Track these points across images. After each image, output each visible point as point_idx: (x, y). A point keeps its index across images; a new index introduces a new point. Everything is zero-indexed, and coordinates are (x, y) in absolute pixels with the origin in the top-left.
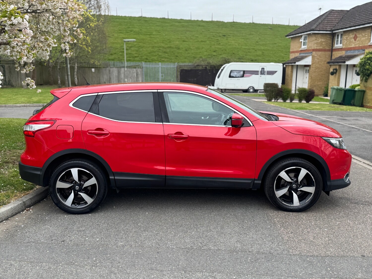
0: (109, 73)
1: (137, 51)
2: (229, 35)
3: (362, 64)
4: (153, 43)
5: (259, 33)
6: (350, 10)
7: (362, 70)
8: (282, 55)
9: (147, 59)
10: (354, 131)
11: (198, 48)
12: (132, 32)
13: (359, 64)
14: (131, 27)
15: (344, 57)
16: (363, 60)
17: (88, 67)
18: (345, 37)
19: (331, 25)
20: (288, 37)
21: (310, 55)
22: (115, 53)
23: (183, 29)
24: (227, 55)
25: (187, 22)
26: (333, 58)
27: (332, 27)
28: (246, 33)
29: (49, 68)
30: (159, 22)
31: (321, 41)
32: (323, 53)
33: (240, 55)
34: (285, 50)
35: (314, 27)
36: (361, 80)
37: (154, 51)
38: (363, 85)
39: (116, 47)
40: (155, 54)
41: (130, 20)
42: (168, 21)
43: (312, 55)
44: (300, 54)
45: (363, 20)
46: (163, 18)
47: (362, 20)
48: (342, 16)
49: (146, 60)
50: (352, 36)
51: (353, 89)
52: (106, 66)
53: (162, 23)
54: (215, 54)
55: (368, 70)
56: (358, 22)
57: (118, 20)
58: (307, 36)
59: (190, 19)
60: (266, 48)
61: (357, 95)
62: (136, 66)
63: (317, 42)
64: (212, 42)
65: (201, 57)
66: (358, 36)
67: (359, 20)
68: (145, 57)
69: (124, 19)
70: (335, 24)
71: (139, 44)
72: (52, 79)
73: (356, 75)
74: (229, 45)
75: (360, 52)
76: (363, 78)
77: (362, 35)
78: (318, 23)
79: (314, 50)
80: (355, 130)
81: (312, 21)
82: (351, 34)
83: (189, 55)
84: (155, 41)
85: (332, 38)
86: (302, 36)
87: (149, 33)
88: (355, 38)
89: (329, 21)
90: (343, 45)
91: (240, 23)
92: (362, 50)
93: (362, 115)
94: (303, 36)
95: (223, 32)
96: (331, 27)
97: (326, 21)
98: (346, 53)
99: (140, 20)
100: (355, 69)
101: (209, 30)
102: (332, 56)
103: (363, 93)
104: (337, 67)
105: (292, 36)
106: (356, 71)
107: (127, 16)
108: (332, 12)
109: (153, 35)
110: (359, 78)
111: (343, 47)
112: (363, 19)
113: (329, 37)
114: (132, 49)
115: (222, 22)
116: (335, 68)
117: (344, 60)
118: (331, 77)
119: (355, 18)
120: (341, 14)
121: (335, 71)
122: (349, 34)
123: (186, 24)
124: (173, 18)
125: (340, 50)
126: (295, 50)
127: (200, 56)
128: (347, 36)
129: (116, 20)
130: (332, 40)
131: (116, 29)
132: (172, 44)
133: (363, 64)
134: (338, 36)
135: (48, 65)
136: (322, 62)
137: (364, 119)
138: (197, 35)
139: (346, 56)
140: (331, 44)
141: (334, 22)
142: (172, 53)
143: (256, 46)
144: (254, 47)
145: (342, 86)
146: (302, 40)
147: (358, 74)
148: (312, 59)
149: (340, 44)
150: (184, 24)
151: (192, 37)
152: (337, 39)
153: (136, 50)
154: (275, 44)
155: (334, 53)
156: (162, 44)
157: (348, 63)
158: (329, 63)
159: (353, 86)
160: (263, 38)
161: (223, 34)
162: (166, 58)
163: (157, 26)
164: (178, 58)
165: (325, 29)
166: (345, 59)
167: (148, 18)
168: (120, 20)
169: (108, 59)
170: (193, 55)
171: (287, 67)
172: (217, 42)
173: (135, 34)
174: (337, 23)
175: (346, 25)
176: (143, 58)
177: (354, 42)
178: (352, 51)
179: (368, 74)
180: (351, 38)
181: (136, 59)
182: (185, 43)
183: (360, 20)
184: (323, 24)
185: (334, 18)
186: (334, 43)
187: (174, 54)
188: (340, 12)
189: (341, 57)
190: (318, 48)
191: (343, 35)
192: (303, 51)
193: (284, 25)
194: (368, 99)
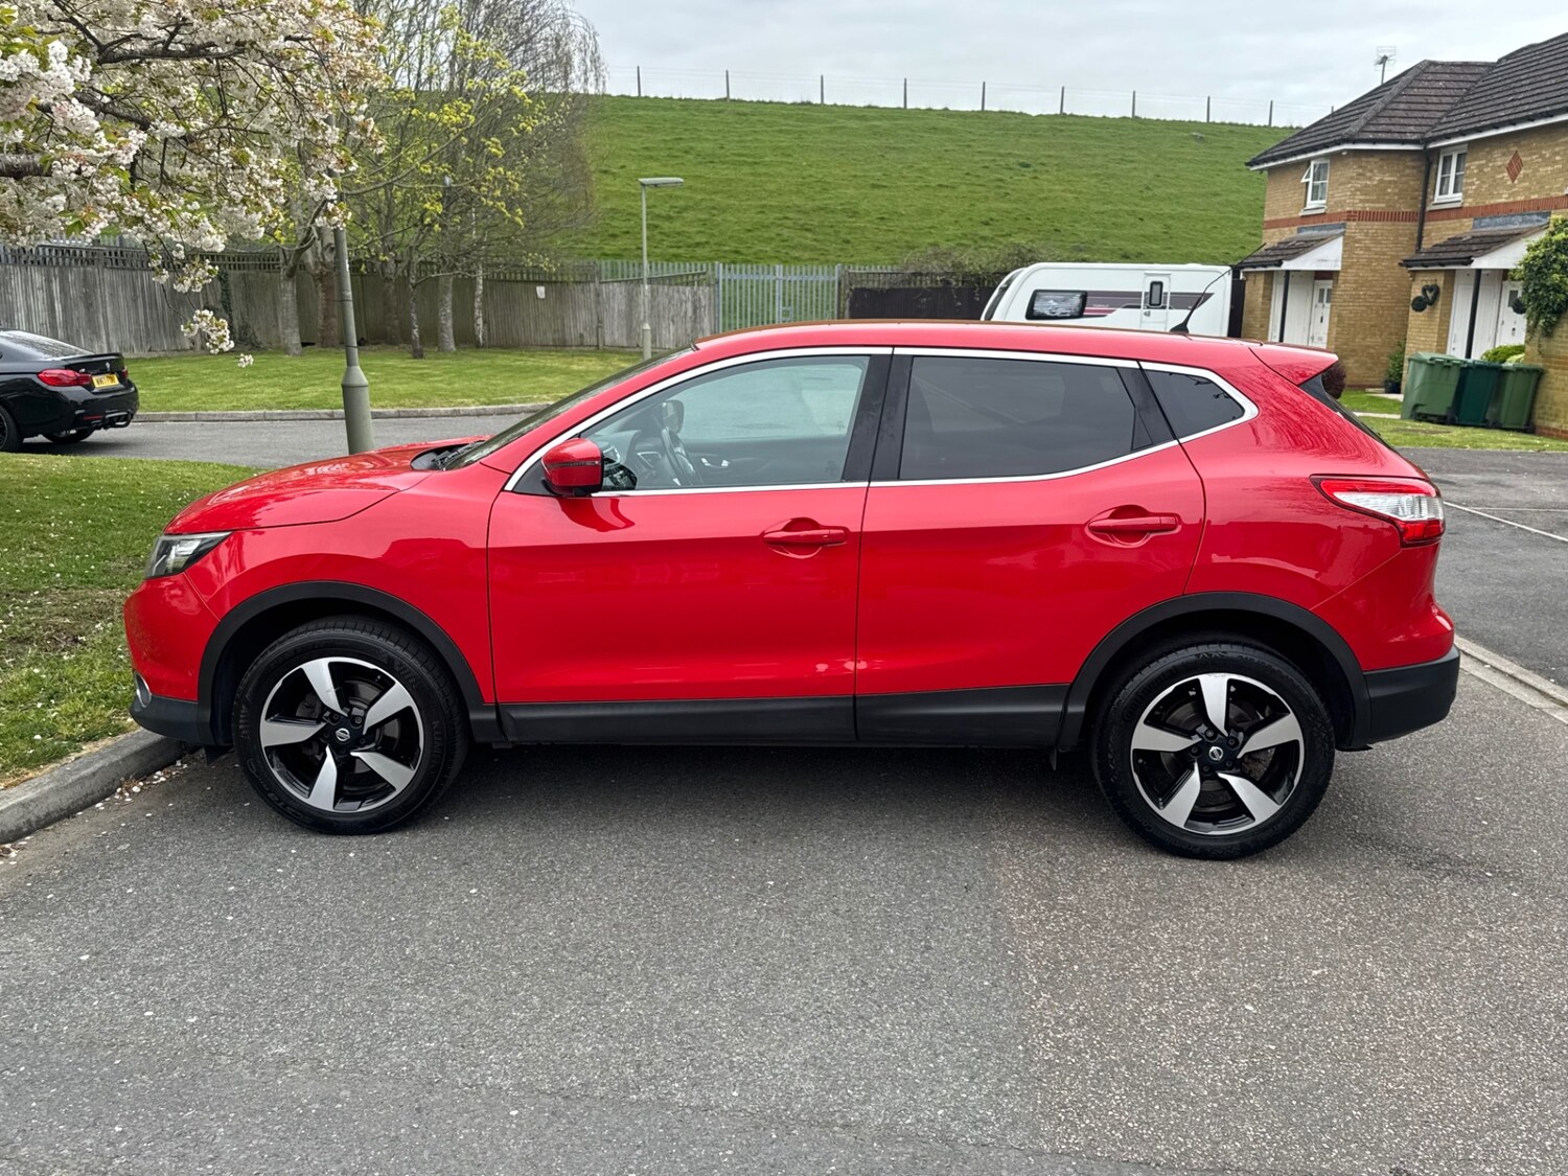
0: (598, 303)
1: (704, 223)
2: (1043, 164)
3: (1535, 269)
4: (764, 194)
5: (1154, 155)
6: (1500, 60)
7: (1534, 291)
8: (1241, 235)
9: (737, 252)
10: (1476, 529)
11: (926, 212)
12: (690, 157)
13: (1522, 267)
14: (686, 136)
15: (1465, 243)
16: (1539, 253)
17: (522, 281)
18: (1472, 166)
19: (1423, 122)
20: (1256, 168)
21: (1337, 236)
22: (628, 232)
23: (874, 142)
24: (1031, 237)
25: (893, 118)
26: (1426, 245)
27: (1425, 129)
28: (1105, 156)
29: (387, 285)
30: (785, 117)
31: (1381, 181)
32: (1388, 226)
33: (1082, 235)
34: (1252, 218)
35: (1353, 128)
36: (1530, 331)
37: (766, 223)
38: (1536, 349)
39: (630, 210)
40: (766, 235)
41: (685, 113)
42: (822, 115)
43: (1343, 234)
44: (1299, 231)
45: (1547, 99)
46: (803, 104)
47: (1543, 97)
48: (1469, 85)
49: (733, 256)
50: (1501, 159)
51: (1497, 363)
52: (587, 277)
53: (798, 120)
54: (986, 231)
55: (1557, 289)
56: (1527, 107)
57: (641, 113)
58: (1328, 161)
59: (902, 106)
60: (1181, 209)
61: (1512, 389)
62: (693, 275)
63: (1367, 186)
64: (979, 189)
65: (935, 245)
66: (1523, 159)
67: (1530, 100)
68: (733, 245)
69: (665, 109)
70: (1439, 114)
71: (713, 197)
72: (396, 322)
73: (1511, 309)
74: (1041, 199)
75: (1531, 221)
76: (1538, 319)
77: (1542, 156)
78: (1370, 113)
79: (1352, 216)
80: (1481, 525)
81: (1351, 105)
82: (1496, 154)
83: (891, 236)
84: (772, 187)
85: (1424, 168)
86: (1307, 162)
87: (751, 160)
88: (1514, 169)
89: (1413, 106)
90: (1466, 196)
91: (1086, 117)
92: (1538, 214)
93: (1520, 465)
94: (1313, 163)
95: (1023, 153)
96: (1419, 129)
97: (1402, 106)
98: (1474, 226)
99: (720, 112)
100: (1509, 286)
101: (969, 146)
102: (1420, 238)
103: (1534, 377)
104: (1440, 281)
105: (1271, 164)
106: (1513, 294)
107: (676, 97)
108: (1427, 71)
109: (766, 165)
110: (1521, 322)
111: (1466, 205)
112: (1548, 95)
113: (1414, 168)
114: (689, 215)
115: (1021, 114)
116: (1430, 284)
117: (1467, 255)
118: (1415, 318)
119: (1517, 90)
120: (1462, 77)
121: (1430, 295)
122: (1489, 152)
123: (885, 124)
124: (839, 104)
125: (1453, 214)
126: (1282, 216)
127: (931, 241)
128: (1483, 162)
129: (633, 114)
130: (1422, 177)
131: (633, 146)
132: (830, 198)
133: (1540, 268)
134: (1448, 160)
135: (383, 273)
136: (1383, 260)
137: (1523, 481)
138: (925, 165)
139: (1473, 237)
140: (1419, 194)
141: (1433, 107)
142: (830, 231)
143: (1143, 203)
144: (1136, 205)
145: (1456, 351)
146: (1308, 177)
147: (1518, 308)
148: (1344, 251)
149: (1455, 191)
150: (877, 123)
151: (905, 173)
152: (1443, 173)
153: (700, 220)
154: (1216, 194)
155: (1428, 226)
156: (794, 197)
157: (1480, 263)
158: (1407, 263)
159: (1496, 354)
160: (1172, 175)
161: (1021, 161)
162: (805, 248)
163: (780, 131)
164: (849, 246)
165: (1396, 136)
166: (1470, 251)
167: (751, 102)
168: (651, 113)
169: (599, 252)
170: (907, 238)
171: (1251, 278)
172: (1000, 187)
173: (700, 163)
174: (1447, 113)
175: (1481, 118)
176: (726, 248)
177: (1509, 182)
178: (1498, 220)
179: (1555, 306)
180: (1497, 169)
181: (699, 251)
182: (877, 192)
183: (1536, 98)
184: (1390, 117)
185: (1433, 92)
186: (1429, 190)
187: (837, 233)
188: (1458, 70)
189: (1454, 242)
190: (1368, 207)
191: (1468, 158)
192: (1311, 220)
193: (1251, 126)
194: (1554, 404)
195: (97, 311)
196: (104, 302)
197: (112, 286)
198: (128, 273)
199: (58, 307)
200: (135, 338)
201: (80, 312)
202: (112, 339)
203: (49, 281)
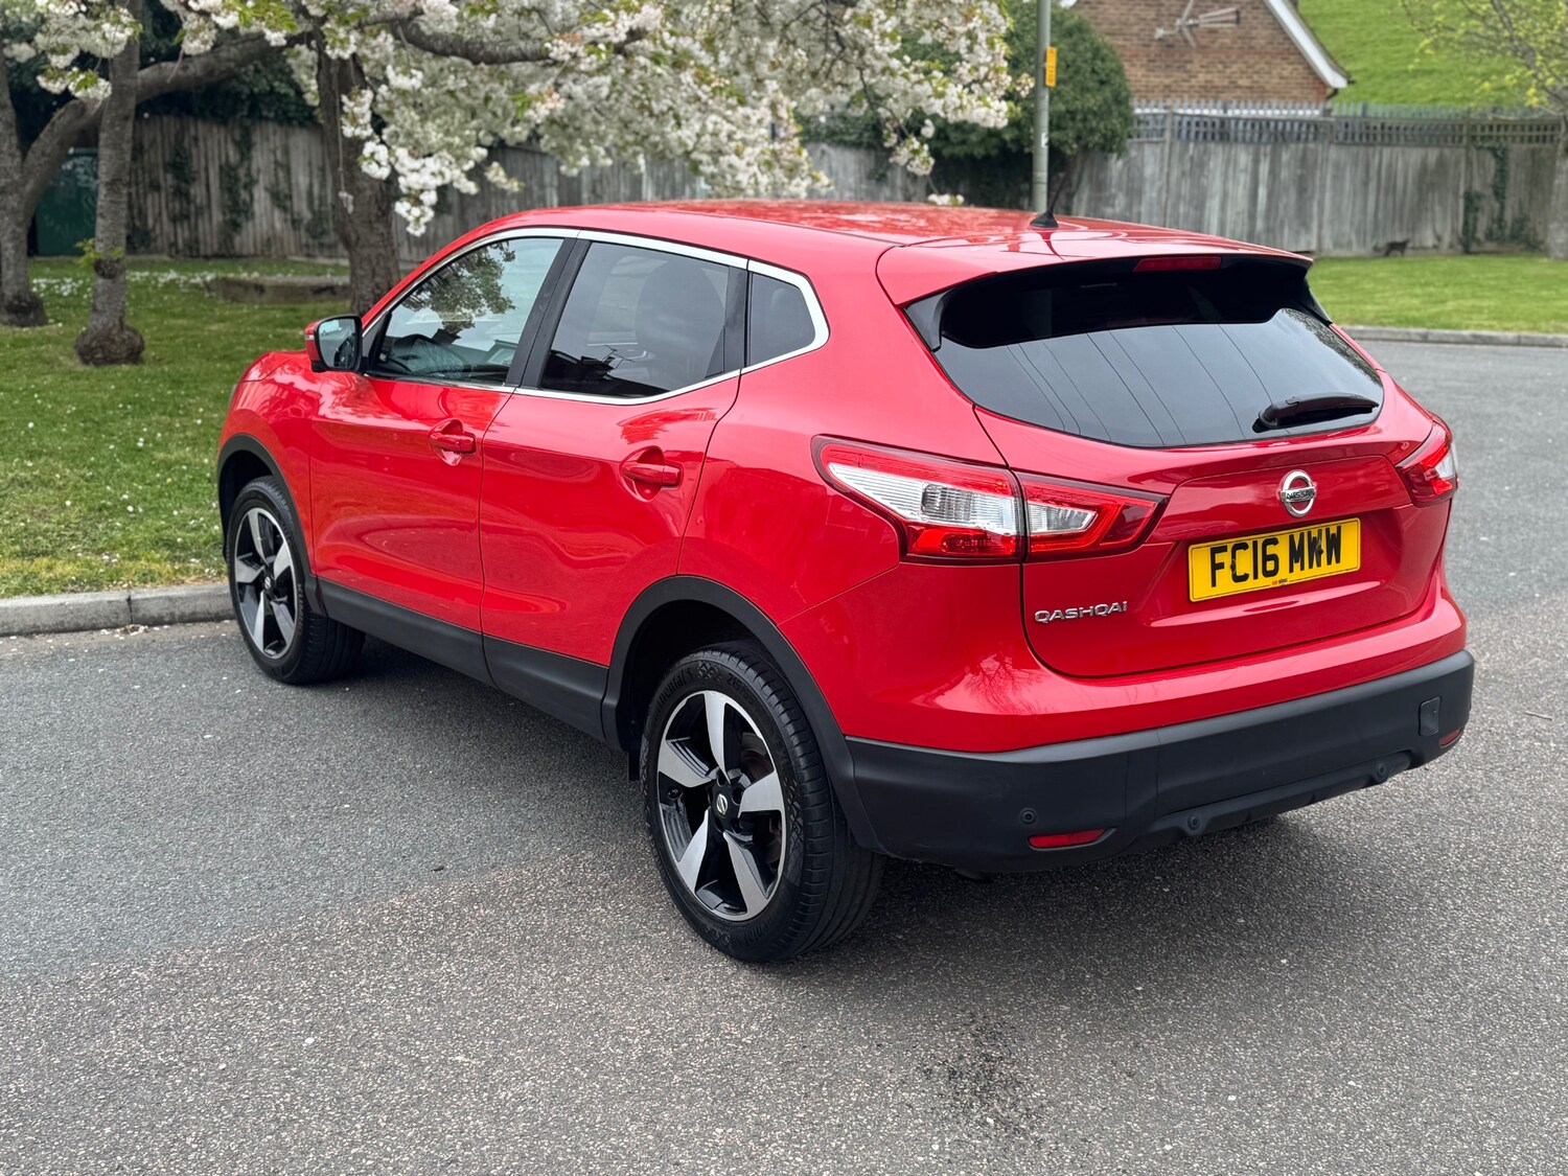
195: (1311, 198)
196: (1323, 187)
197: (1337, 166)
198: (1362, 150)
199: (1262, 192)
200: (1358, 232)
201: (1290, 198)
202: (1327, 232)
203: (1256, 162)
